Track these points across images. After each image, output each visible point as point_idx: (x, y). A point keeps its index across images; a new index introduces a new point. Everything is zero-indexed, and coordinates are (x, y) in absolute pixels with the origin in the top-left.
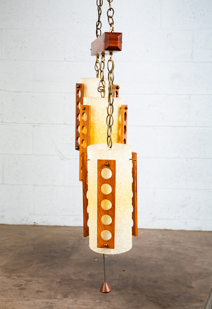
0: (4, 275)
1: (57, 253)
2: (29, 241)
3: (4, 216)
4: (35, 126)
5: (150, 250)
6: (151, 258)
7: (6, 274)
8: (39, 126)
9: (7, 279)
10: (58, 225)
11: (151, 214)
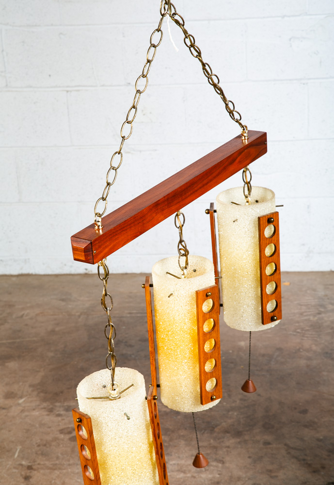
0: (42, 406)
1: (131, 346)
2: (79, 316)
3: (29, 259)
4: (71, 91)
5: (299, 330)
6: (299, 350)
7: (45, 405)
8: (78, 91)
9: (48, 415)
10: (129, 271)
11: (303, 245)
